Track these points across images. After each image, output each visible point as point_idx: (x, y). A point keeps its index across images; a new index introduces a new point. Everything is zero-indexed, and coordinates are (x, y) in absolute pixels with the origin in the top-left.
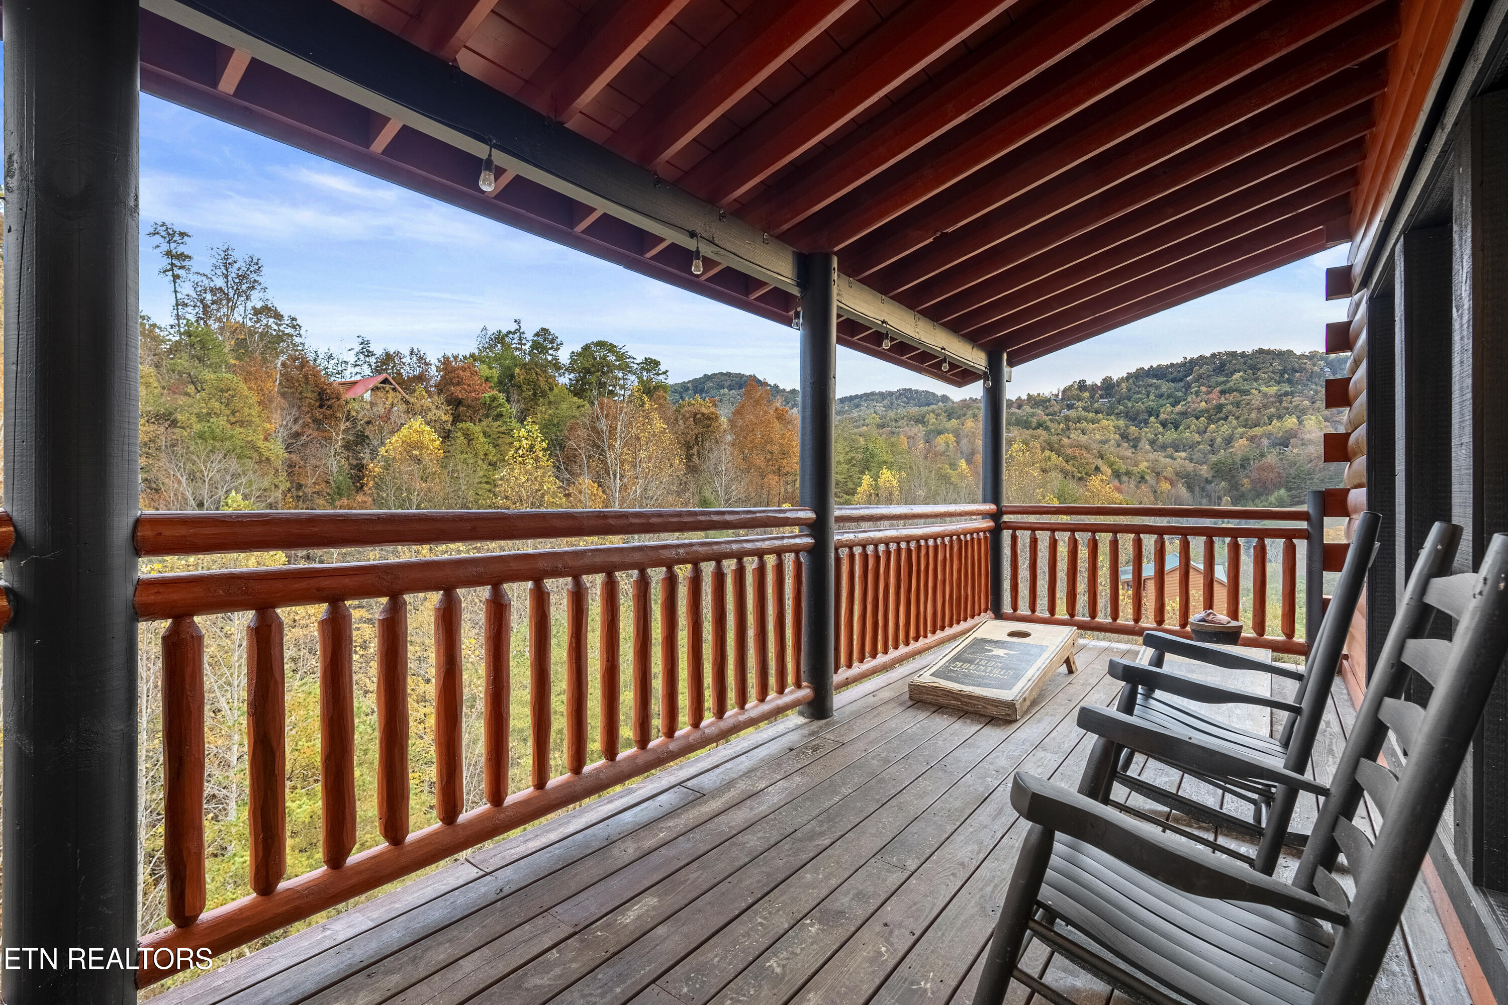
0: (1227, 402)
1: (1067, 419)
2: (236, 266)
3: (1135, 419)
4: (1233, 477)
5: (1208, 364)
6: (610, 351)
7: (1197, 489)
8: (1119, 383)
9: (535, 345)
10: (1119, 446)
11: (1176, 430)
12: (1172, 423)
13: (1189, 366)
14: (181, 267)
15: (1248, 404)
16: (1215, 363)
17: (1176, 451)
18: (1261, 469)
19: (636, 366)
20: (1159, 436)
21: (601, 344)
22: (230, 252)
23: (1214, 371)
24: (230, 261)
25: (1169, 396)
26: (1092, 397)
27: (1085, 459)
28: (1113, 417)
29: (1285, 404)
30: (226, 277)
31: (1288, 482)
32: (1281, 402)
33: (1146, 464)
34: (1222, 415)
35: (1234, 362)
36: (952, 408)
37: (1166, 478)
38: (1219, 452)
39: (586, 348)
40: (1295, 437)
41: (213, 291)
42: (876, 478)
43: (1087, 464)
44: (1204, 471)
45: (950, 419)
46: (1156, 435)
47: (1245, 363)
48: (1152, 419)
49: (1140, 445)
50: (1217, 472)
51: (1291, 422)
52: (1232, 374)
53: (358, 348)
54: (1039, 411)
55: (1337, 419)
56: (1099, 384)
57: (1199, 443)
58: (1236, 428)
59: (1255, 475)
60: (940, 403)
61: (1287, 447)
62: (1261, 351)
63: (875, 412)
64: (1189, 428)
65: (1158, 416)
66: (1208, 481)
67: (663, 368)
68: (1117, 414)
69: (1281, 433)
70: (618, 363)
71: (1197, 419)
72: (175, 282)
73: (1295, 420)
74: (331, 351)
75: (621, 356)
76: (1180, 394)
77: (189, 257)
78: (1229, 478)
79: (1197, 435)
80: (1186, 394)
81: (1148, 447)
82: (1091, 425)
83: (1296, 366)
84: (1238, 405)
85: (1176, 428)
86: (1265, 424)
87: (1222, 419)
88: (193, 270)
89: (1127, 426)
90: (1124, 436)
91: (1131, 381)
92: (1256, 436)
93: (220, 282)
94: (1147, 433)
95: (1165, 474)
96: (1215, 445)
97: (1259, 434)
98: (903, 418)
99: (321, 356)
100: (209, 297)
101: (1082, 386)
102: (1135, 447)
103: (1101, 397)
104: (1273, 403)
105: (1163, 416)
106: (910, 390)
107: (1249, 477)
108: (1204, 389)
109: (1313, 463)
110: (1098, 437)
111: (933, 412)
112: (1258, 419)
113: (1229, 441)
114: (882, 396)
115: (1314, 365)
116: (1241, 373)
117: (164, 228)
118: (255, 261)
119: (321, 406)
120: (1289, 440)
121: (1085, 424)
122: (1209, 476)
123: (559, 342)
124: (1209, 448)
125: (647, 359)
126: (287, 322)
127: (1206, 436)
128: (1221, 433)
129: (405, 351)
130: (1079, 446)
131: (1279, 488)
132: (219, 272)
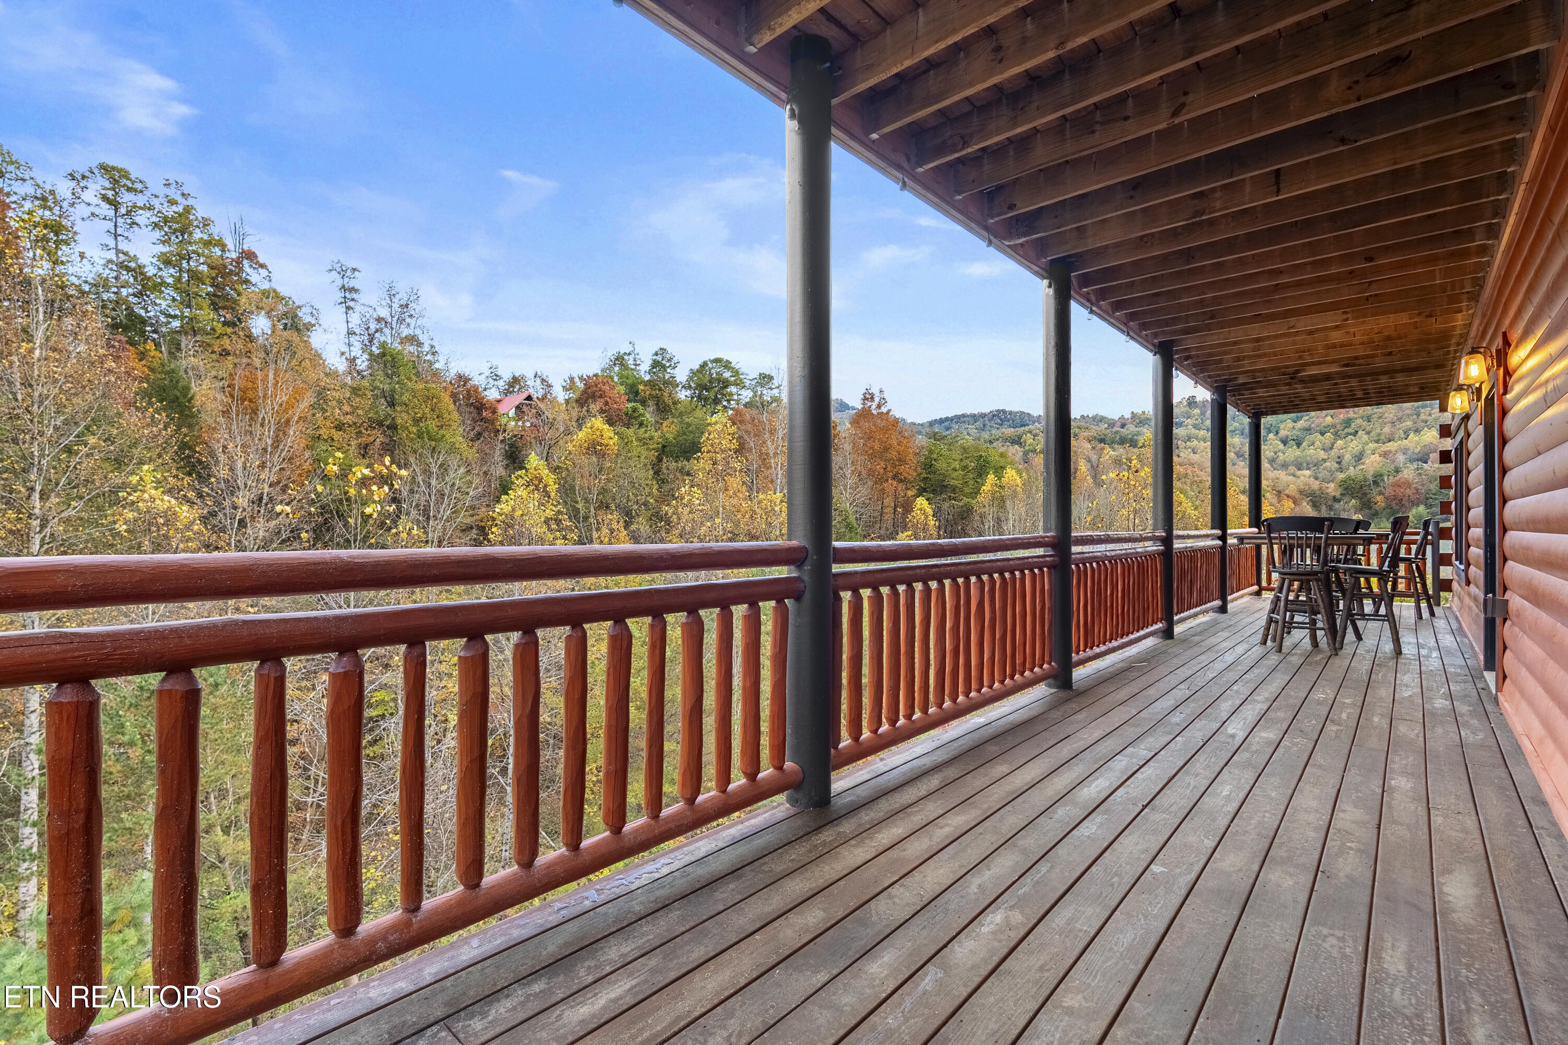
0: (1356, 416)
2: (398, 297)
4: (1365, 494)
6: (725, 367)
7: (1324, 507)
9: (655, 364)
10: (1235, 463)
11: (1298, 447)
12: (1294, 440)
14: (353, 300)
15: (1380, 417)
17: (1299, 469)
18: (1397, 485)
19: (749, 382)
20: (1280, 454)
21: (717, 361)
22: (394, 284)
24: (393, 292)
26: (1203, 414)
27: (1198, 476)
29: (1423, 417)
30: (391, 307)
31: (1427, 499)
32: (1418, 415)
34: (1350, 430)
37: (1288, 496)
38: (1348, 469)
39: (704, 365)
41: (379, 320)
42: (998, 478)
43: (1200, 482)
44: (1332, 489)
46: (1275, 453)
48: (1271, 436)
50: (1346, 489)
51: (1430, 436)
53: (487, 373)
54: (1144, 430)
57: (1324, 460)
58: (1367, 444)
59: (1389, 492)
60: (1037, 424)
61: (1426, 462)
64: (1313, 444)
65: (1277, 433)
66: (1335, 499)
69: (1419, 448)
70: (733, 379)
71: (1322, 434)
72: (347, 313)
73: (1435, 434)
75: (736, 373)
77: (356, 291)
78: (1360, 495)
79: (1322, 452)
81: (1267, 465)
82: (1202, 444)
84: (1368, 419)
85: (1299, 445)
86: (1400, 439)
87: (1350, 434)
88: (361, 301)
90: (1240, 457)
92: (1390, 452)
93: (384, 313)
95: (1287, 492)
96: (1344, 462)
97: (1393, 449)
98: (998, 440)
101: (1191, 403)
104: (1408, 416)
105: (1283, 433)
106: (1004, 411)
107: (1383, 494)
111: (1030, 432)
112: (1392, 433)
113: (1359, 458)
114: (975, 418)
117: (339, 265)
118: (415, 291)
120: (1428, 455)
121: (1195, 442)
122: (1338, 495)
123: (675, 360)
124: (1336, 465)
125: (760, 374)
126: (426, 348)
127: (1333, 453)
128: (1349, 449)
129: (530, 375)
130: (1192, 464)
131: (1418, 505)
132: (384, 303)
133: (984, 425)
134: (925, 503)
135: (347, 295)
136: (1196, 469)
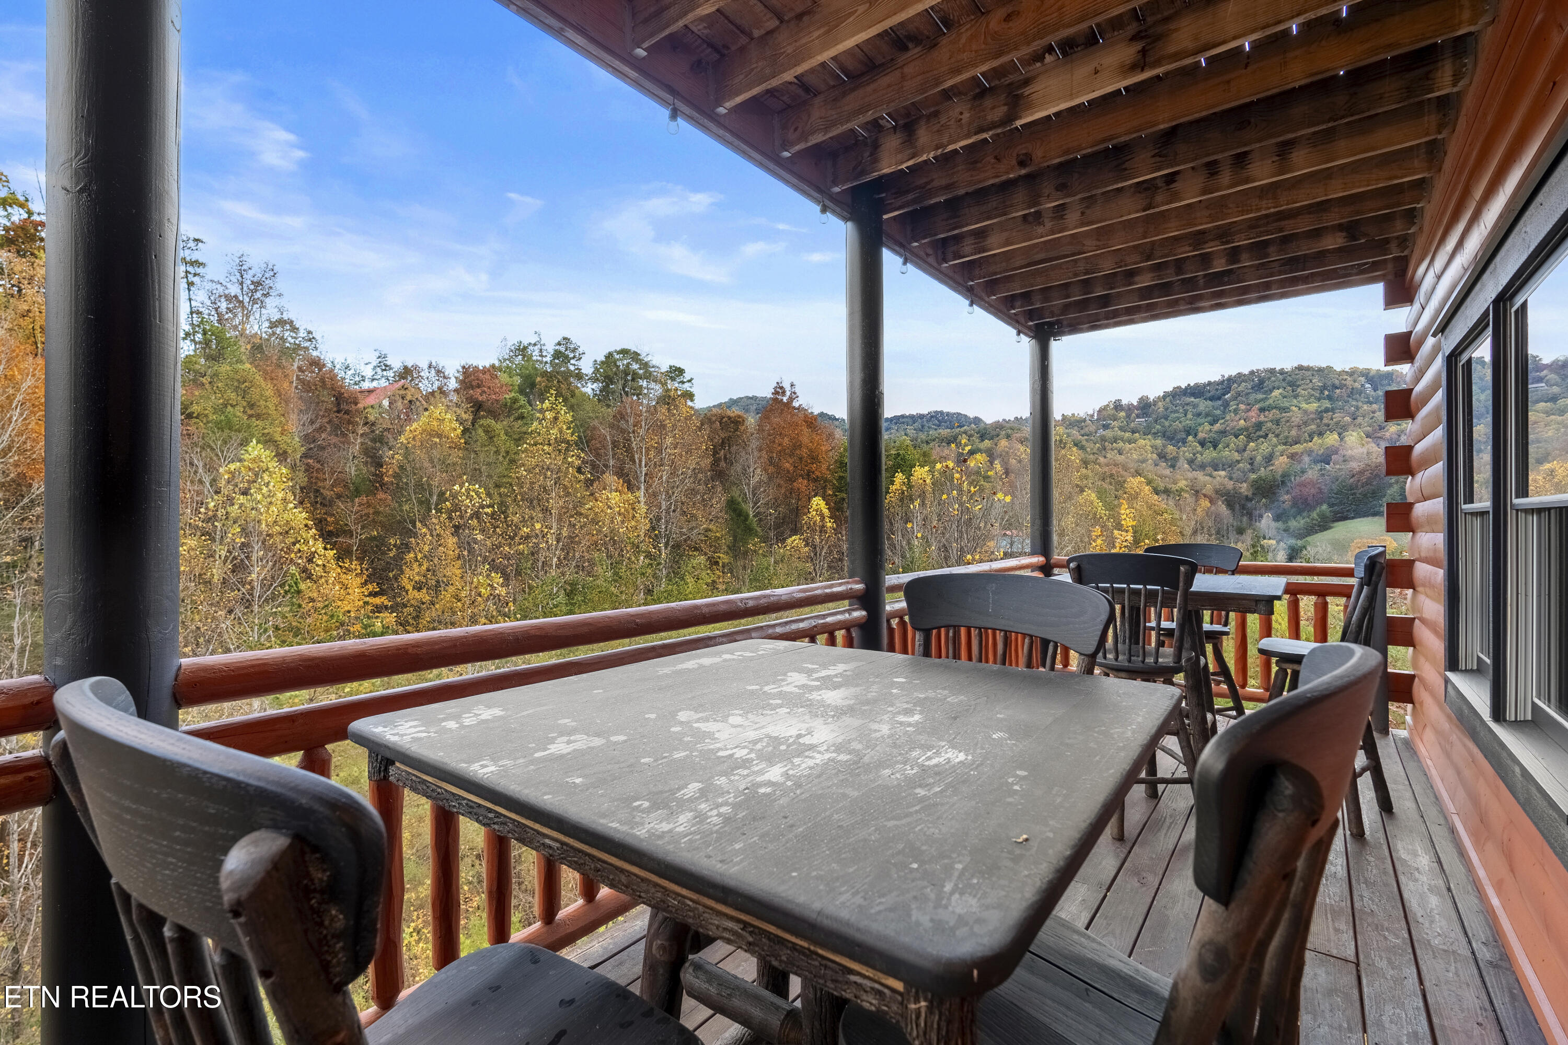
0: (1266, 419)
1: (1103, 439)
2: (251, 273)
3: (1172, 439)
4: (1274, 493)
5: (1246, 382)
6: (633, 359)
7: (1237, 506)
8: (1155, 403)
9: (557, 354)
10: (1156, 465)
11: (1215, 449)
12: (1210, 442)
13: (1228, 384)
14: (195, 275)
15: (1288, 421)
16: (1253, 380)
17: (1215, 470)
18: (1303, 485)
19: (660, 375)
20: (1198, 455)
21: (624, 352)
22: (244, 258)
23: (1252, 388)
24: (245, 267)
25: (1207, 415)
26: (1128, 416)
27: (1122, 477)
28: (1150, 436)
29: (1325, 421)
30: (241, 284)
31: (1329, 498)
32: (1321, 419)
33: (1184, 482)
34: (1261, 433)
35: (1273, 379)
36: (985, 429)
37: (1205, 496)
38: (1259, 470)
39: (609, 356)
40: (1337, 454)
41: (228, 298)
42: (909, 476)
44: (1244, 488)
45: (983, 441)
46: (1194, 454)
47: (1284, 380)
48: (1190, 438)
49: (1179, 464)
50: (1257, 489)
51: (1332, 439)
52: (1271, 391)
53: (375, 362)
54: (1074, 432)
55: (1379, 435)
56: (1135, 404)
57: (1238, 462)
58: (1276, 446)
59: (1295, 493)
60: (973, 425)
61: (1328, 463)
62: (1300, 368)
63: (906, 434)
64: (1228, 446)
65: (1196, 435)
66: (1248, 499)
67: (687, 376)
68: (1154, 433)
69: (1322, 450)
70: (642, 371)
71: (1237, 437)
72: (189, 290)
73: (1336, 436)
74: (348, 362)
75: (645, 365)
76: (1218, 412)
77: (200, 264)
78: (1269, 494)
79: (1236, 454)
80: (1224, 412)
81: (1186, 466)
82: (1128, 446)
83: (1337, 382)
84: (1277, 422)
85: (1215, 447)
86: (1306, 441)
87: (1262, 437)
88: (208, 277)
89: (1164, 446)
90: (1162, 456)
91: (1168, 400)
92: (1296, 453)
93: (234, 290)
94: (1185, 452)
95: (1204, 491)
96: (1255, 463)
97: (1300, 451)
98: (934, 440)
99: (338, 367)
100: (223, 305)
101: (1118, 406)
102: (1173, 466)
103: (1138, 416)
104: (1313, 420)
105: (1201, 435)
106: (941, 413)
107: (1290, 493)
108: (1242, 407)
109: (1356, 478)
110: (1135, 456)
111: (965, 433)
112: (1299, 436)
113: (1269, 459)
114: (913, 419)
115: (1355, 381)
116: (1281, 391)
118: (270, 267)
119: (338, 411)
120: (1330, 456)
121: (1121, 444)
122: (1250, 494)
123: (581, 350)
124: (1249, 466)
125: (671, 367)
126: (302, 334)
127: (1246, 454)
128: (1260, 451)
129: (424, 365)
130: (1116, 465)
131: (1321, 504)
132: (234, 279)
133: (923, 426)
134: (822, 504)
135: (190, 269)
136: (1120, 470)
